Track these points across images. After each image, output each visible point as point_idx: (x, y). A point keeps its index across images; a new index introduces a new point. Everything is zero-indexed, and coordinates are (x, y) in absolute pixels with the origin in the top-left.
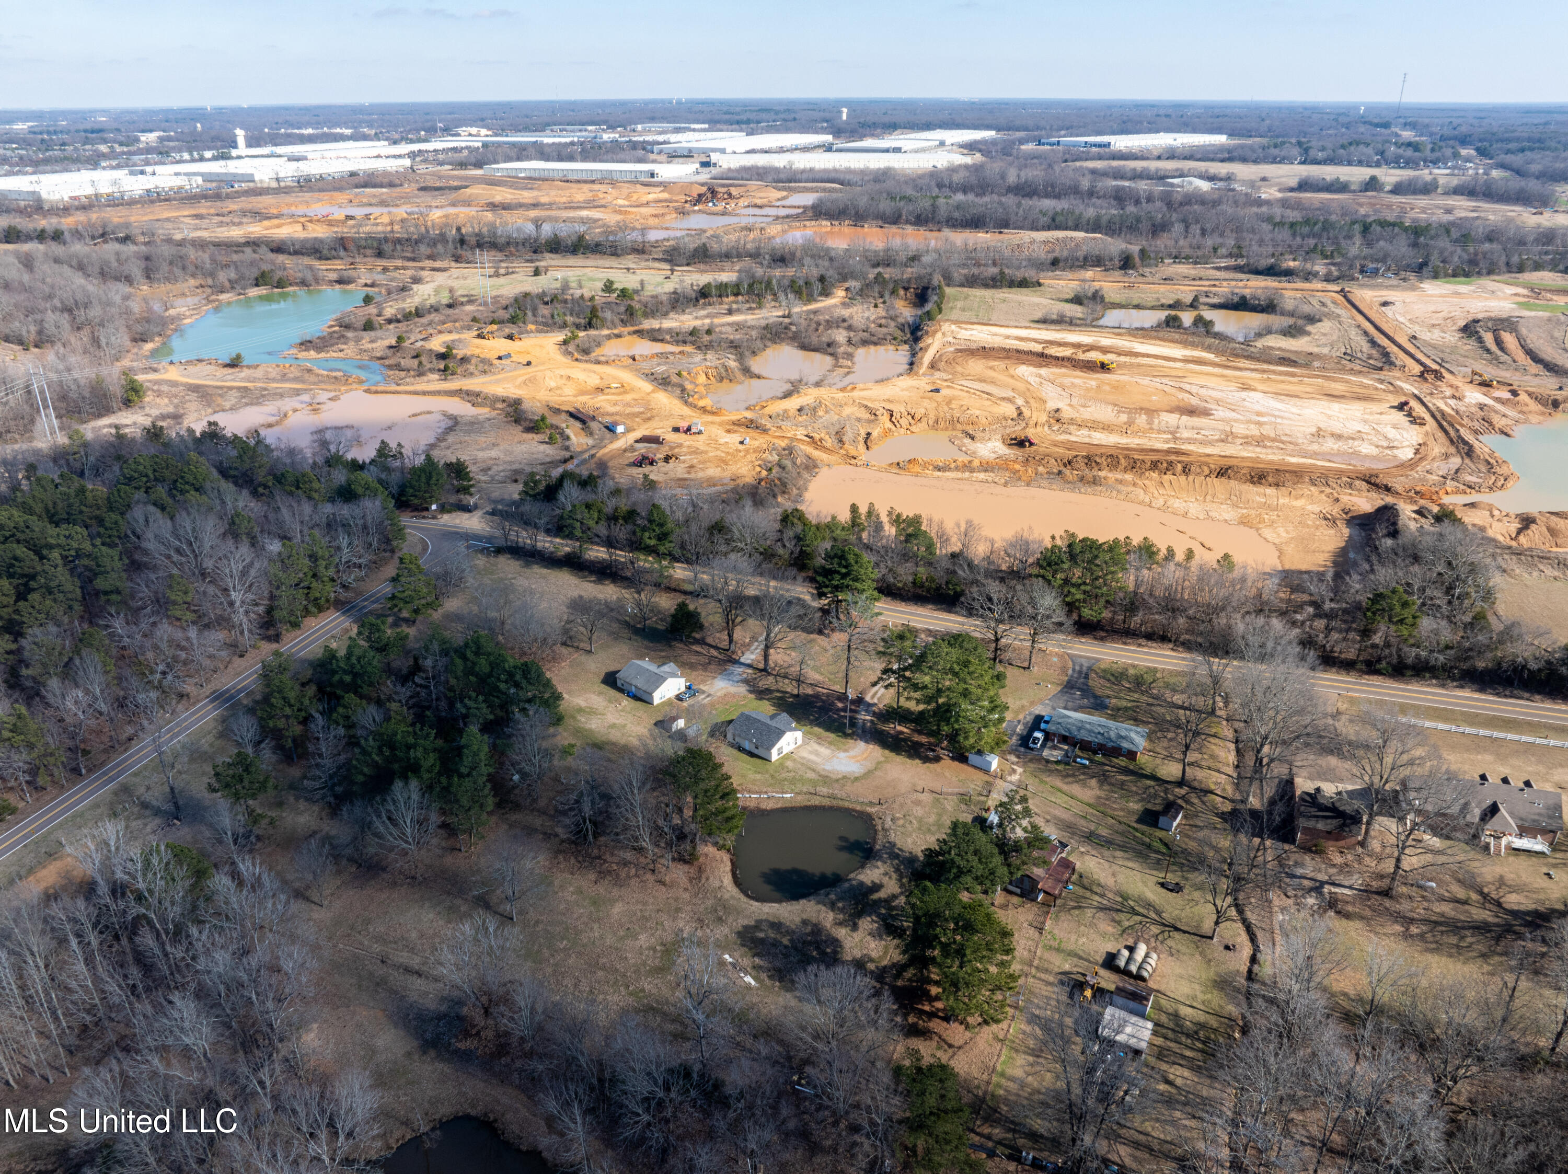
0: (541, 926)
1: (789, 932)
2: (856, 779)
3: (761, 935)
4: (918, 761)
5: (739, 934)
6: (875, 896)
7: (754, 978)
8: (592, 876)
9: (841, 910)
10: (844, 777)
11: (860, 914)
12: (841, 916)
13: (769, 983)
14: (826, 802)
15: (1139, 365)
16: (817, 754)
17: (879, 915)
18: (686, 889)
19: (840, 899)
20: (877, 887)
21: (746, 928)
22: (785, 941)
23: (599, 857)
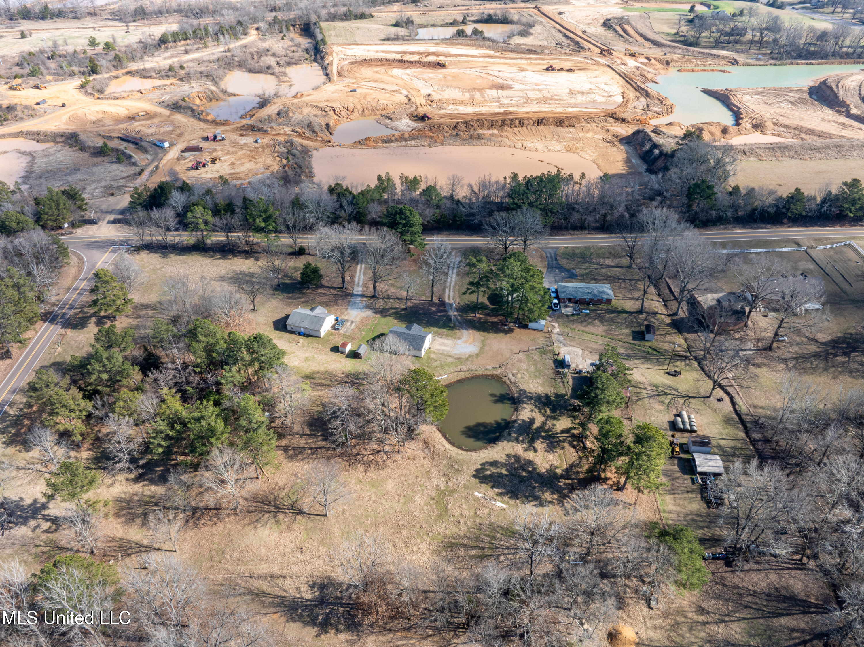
0: (347, 514)
1: (503, 465)
2: (477, 355)
3: (488, 473)
4: (501, 334)
5: (474, 476)
6: (535, 426)
7: (501, 502)
8: (361, 468)
9: (523, 442)
10: (470, 356)
11: (532, 441)
12: (525, 445)
13: (512, 502)
14: (468, 375)
15: (459, 62)
16: (445, 345)
17: (543, 437)
18: (424, 458)
19: (519, 435)
20: (532, 421)
21: (477, 471)
22: (504, 472)
23: (358, 454)
